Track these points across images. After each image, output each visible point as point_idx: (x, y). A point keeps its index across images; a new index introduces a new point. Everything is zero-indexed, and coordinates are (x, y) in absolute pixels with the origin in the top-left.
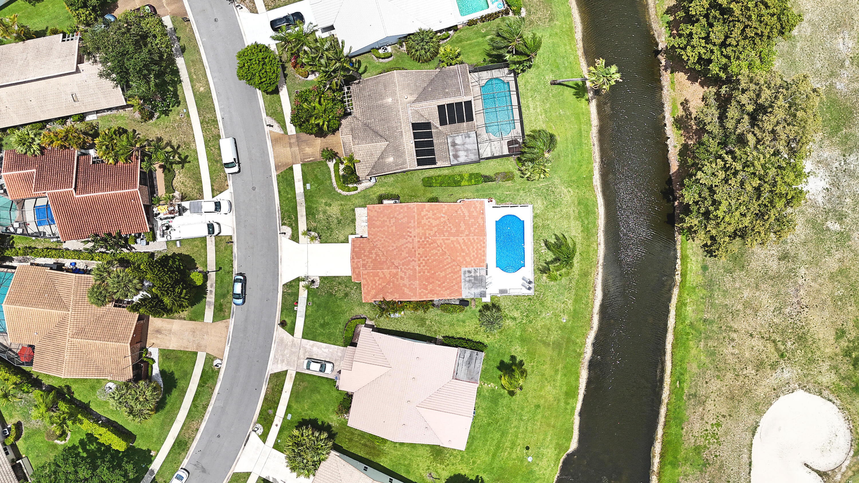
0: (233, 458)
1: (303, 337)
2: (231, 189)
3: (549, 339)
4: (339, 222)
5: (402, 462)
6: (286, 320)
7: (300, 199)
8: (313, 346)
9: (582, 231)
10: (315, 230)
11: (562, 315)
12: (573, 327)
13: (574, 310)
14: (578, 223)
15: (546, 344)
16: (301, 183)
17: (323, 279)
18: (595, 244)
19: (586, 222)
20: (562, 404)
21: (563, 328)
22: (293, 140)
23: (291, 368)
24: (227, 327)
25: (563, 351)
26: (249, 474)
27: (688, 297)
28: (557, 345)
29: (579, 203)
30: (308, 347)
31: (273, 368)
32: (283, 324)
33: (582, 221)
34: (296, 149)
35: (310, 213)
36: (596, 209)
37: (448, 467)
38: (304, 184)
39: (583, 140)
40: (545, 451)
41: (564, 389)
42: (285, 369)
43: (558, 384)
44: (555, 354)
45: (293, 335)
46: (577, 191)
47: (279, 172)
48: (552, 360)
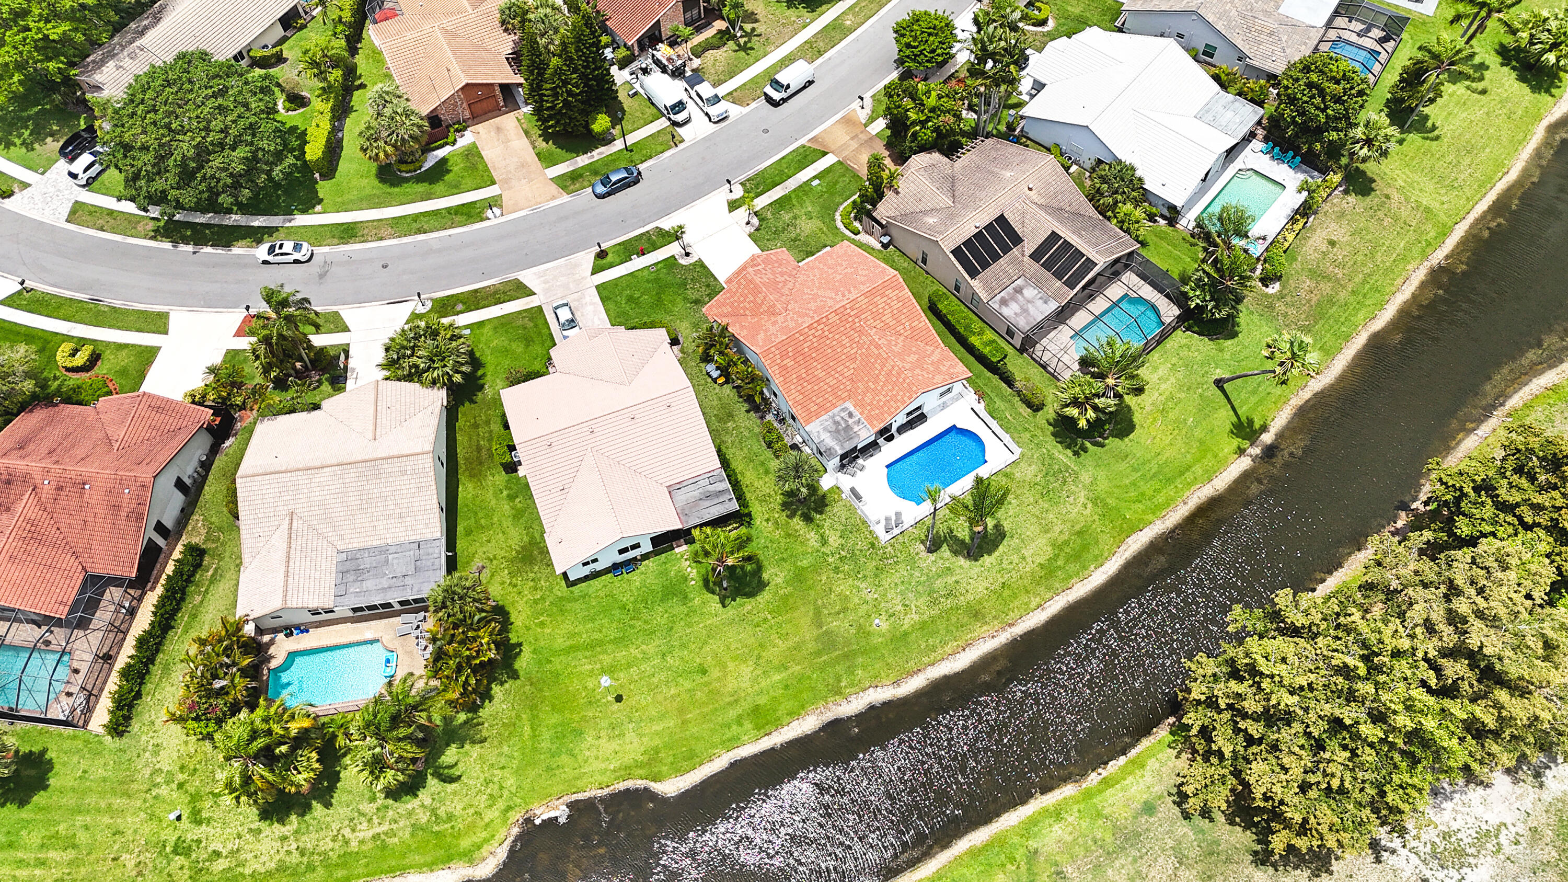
0: (361, 299)
1: (597, 287)
2: (746, 110)
3: (829, 620)
4: (795, 240)
5: (480, 515)
6: (610, 255)
7: (792, 184)
8: (592, 304)
9: (1041, 566)
10: (761, 220)
11: (884, 617)
12: (876, 649)
13: (906, 634)
14: (1049, 552)
15: (818, 621)
16: (815, 173)
17: (700, 264)
18: (1038, 599)
19: (1060, 563)
20: (732, 713)
21: (863, 633)
22: (863, 137)
23: (542, 297)
24: (554, 198)
25: (825, 658)
26: (346, 329)
27: (1077, 814)
28: (828, 641)
29: (1079, 533)
30: (588, 299)
31: (527, 277)
32: (602, 254)
33: (1057, 556)
34: (854, 145)
35: (781, 203)
36: (1092, 567)
37: (510, 589)
38: (815, 178)
39: (1179, 480)
40: (630, 736)
41: (762, 700)
42: (535, 290)
43: (763, 684)
44: (811, 646)
45: (592, 274)
46: (1096, 517)
47: (809, 145)
48: (797, 647)
